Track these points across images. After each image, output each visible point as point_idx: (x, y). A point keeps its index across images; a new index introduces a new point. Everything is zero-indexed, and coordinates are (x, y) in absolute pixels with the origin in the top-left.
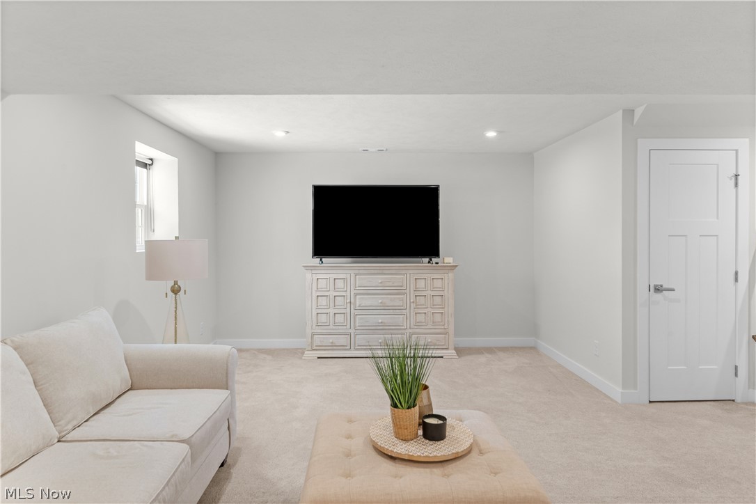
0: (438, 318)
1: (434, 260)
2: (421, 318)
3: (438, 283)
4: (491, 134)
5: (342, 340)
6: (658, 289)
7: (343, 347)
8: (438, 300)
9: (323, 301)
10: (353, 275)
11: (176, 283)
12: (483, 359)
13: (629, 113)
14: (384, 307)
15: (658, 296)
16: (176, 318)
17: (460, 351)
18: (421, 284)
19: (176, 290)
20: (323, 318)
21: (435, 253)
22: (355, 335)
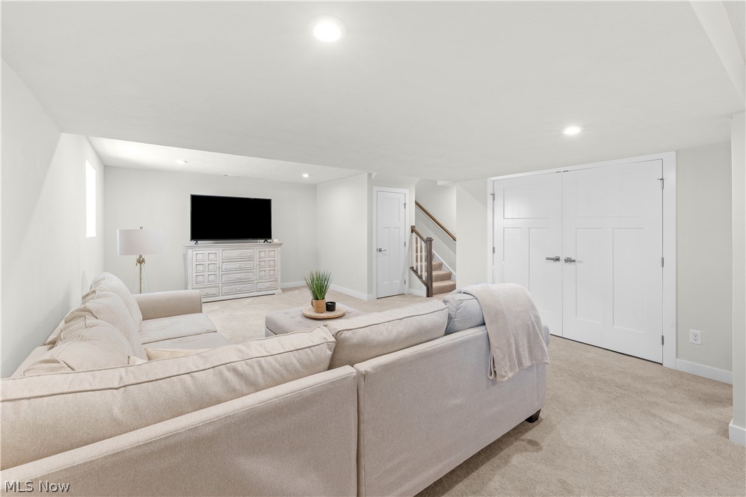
0: (272, 272)
1: (268, 241)
2: (263, 273)
3: (272, 253)
4: (306, 176)
5: (213, 291)
6: (380, 250)
7: (214, 295)
8: (272, 263)
9: (200, 268)
10: (221, 251)
11: (140, 256)
12: (296, 292)
13: (370, 175)
14: (241, 269)
15: (380, 253)
16: (141, 279)
17: (284, 290)
18: (263, 254)
19: (141, 261)
20: (200, 279)
21: (269, 236)
22: (222, 287)
